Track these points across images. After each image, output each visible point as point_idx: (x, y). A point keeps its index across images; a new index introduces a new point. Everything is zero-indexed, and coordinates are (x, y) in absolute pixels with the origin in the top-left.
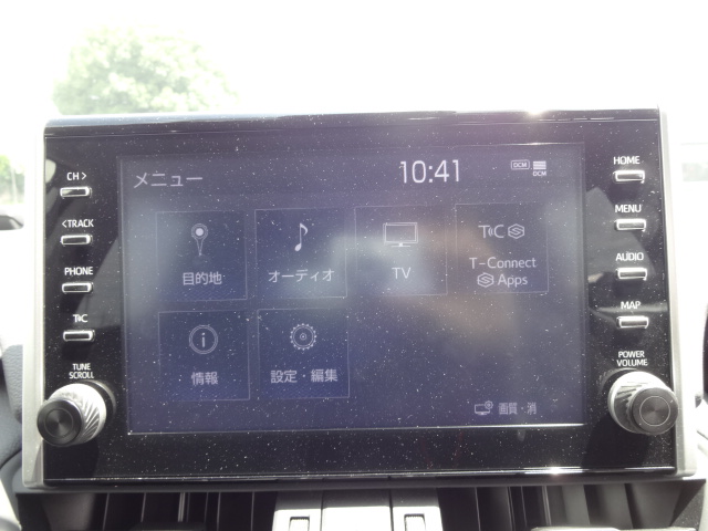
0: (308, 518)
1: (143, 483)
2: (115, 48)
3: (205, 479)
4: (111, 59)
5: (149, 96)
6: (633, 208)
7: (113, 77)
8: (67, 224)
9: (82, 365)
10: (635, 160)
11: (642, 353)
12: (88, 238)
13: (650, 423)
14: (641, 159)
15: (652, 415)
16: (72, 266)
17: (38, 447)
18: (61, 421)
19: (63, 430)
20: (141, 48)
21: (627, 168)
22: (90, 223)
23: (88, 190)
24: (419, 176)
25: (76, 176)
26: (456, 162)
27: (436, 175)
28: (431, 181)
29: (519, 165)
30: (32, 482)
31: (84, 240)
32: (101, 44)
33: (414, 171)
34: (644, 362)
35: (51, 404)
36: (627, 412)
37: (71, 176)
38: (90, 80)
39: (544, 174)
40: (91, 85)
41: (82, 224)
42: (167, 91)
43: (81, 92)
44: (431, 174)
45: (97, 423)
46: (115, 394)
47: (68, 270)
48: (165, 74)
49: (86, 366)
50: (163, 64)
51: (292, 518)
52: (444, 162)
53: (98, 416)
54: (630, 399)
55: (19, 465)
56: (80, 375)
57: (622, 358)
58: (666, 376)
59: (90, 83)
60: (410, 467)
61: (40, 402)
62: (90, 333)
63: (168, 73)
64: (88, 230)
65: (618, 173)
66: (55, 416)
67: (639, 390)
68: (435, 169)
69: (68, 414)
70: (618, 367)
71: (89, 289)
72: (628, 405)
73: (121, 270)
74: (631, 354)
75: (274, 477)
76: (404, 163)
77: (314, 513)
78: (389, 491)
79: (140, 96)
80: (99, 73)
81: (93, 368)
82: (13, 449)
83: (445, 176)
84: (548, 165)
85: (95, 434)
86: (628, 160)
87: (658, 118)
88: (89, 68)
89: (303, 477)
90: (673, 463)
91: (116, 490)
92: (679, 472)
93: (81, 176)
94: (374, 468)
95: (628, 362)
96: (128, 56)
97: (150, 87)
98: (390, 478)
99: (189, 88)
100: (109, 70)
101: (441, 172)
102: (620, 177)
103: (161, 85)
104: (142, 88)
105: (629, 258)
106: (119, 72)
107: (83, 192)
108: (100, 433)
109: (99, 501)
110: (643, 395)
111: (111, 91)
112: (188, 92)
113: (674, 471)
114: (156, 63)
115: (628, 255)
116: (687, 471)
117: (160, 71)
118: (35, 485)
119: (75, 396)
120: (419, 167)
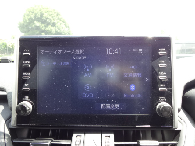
0: (81, 136)
1: (41, 126)
2: (36, 14)
3: (56, 125)
4: (35, 17)
5: (45, 27)
6: (164, 62)
7: (35, 22)
8: (24, 62)
9: (27, 97)
10: (164, 49)
11: (165, 97)
12: (29, 66)
13: (165, 114)
14: (166, 49)
15: (166, 113)
16: (25, 72)
17: (15, 116)
18: (22, 110)
19: (22, 112)
20: (43, 14)
21: (162, 52)
22: (30, 62)
23: (29, 54)
24: (111, 52)
25: (27, 50)
26: (120, 49)
27: (115, 52)
28: (114, 53)
29: (135, 50)
30: (14, 125)
31: (28, 66)
32: (32, 13)
33: (109, 51)
34: (165, 100)
35: (19, 106)
36: (160, 112)
37: (25, 50)
38: (29, 22)
39: (142, 52)
40: (29, 24)
41: (28, 62)
42: (50, 26)
43: (27, 26)
44: (113, 52)
45: (30, 111)
46: (34, 104)
47: (24, 73)
48: (49, 21)
49: (28, 97)
50: (49, 19)
51: (77, 136)
52: (117, 49)
53: (30, 109)
54: (161, 108)
55: (11, 121)
56: (26, 99)
57: (160, 98)
58: (171, 103)
59: (29, 23)
60: (107, 124)
61: (16, 105)
62: (29, 89)
63: (50, 21)
64: (29, 64)
65: (160, 53)
66: (20, 109)
67: (163, 106)
68: (115, 51)
69: (23, 108)
70: (159, 101)
71: (29, 78)
72: (160, 110)
73: (37, 74)
74: (162, 98)
75: (73, 126)
76: (107, 49)
77: (83, 135)
78: (102, 130)
79: (42, 27)
80: (31, 21)
81: (29, 98)
82: (9, 117)
83: (117, 52)
84: (143, 50)
85: (29, 113)
86: (162, 49)
87: (170, 39)
88: (29, 19)
89: (81, 126)
90: (172, 125)
91: (34, 128)
92: (174, 127)
93: (28, 50)
94: (97, 124)
95: (161, 100)
96: (39, 16)
97: (45, 25)
98: (102, 127)
99: (56, 25)
100: (34, 20)
101: (116, 51)
102: (160, 54)
103: (48, 24)
104: (43, 25)
105: (162, 74)
106: (37, 21)
107: (28, 54)
108: (31, 113)
109: (30, 130)
110: (164, 107)
111: (35, 26)
112: (55, 26)
113: (173, 127)
114: (47, 18)
115: (162, 73)
116: (176, 127)
117: (48, 21)
118: (14, 126)
119: (25, 104)
120: (111, 50)
